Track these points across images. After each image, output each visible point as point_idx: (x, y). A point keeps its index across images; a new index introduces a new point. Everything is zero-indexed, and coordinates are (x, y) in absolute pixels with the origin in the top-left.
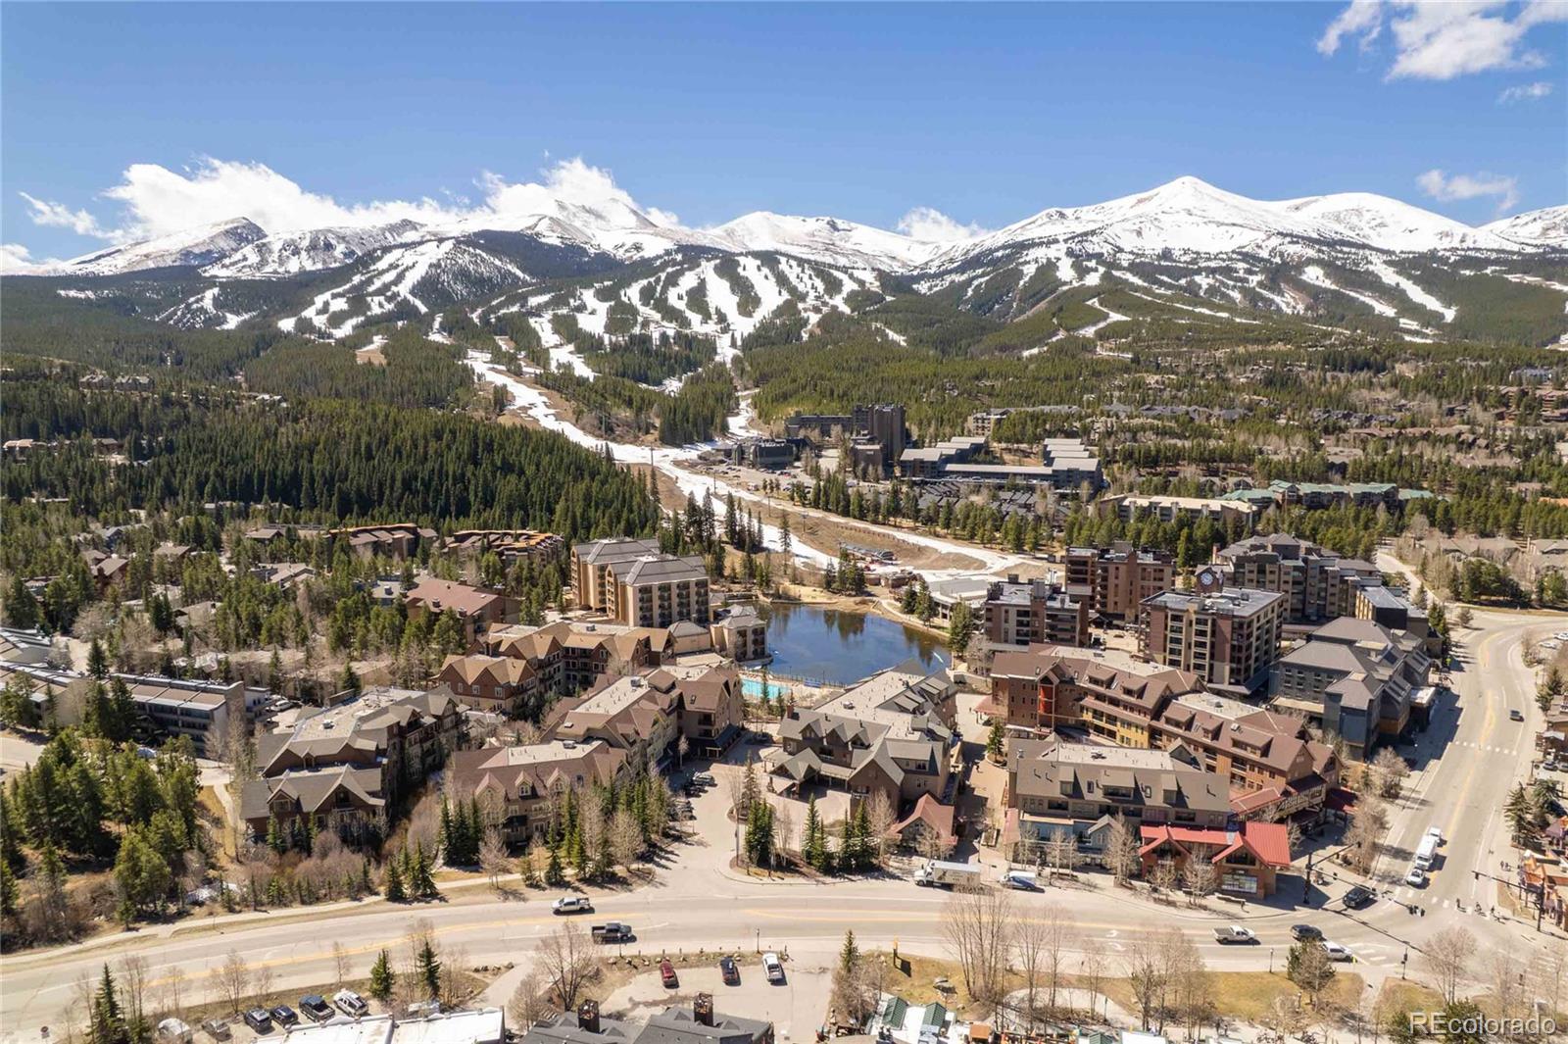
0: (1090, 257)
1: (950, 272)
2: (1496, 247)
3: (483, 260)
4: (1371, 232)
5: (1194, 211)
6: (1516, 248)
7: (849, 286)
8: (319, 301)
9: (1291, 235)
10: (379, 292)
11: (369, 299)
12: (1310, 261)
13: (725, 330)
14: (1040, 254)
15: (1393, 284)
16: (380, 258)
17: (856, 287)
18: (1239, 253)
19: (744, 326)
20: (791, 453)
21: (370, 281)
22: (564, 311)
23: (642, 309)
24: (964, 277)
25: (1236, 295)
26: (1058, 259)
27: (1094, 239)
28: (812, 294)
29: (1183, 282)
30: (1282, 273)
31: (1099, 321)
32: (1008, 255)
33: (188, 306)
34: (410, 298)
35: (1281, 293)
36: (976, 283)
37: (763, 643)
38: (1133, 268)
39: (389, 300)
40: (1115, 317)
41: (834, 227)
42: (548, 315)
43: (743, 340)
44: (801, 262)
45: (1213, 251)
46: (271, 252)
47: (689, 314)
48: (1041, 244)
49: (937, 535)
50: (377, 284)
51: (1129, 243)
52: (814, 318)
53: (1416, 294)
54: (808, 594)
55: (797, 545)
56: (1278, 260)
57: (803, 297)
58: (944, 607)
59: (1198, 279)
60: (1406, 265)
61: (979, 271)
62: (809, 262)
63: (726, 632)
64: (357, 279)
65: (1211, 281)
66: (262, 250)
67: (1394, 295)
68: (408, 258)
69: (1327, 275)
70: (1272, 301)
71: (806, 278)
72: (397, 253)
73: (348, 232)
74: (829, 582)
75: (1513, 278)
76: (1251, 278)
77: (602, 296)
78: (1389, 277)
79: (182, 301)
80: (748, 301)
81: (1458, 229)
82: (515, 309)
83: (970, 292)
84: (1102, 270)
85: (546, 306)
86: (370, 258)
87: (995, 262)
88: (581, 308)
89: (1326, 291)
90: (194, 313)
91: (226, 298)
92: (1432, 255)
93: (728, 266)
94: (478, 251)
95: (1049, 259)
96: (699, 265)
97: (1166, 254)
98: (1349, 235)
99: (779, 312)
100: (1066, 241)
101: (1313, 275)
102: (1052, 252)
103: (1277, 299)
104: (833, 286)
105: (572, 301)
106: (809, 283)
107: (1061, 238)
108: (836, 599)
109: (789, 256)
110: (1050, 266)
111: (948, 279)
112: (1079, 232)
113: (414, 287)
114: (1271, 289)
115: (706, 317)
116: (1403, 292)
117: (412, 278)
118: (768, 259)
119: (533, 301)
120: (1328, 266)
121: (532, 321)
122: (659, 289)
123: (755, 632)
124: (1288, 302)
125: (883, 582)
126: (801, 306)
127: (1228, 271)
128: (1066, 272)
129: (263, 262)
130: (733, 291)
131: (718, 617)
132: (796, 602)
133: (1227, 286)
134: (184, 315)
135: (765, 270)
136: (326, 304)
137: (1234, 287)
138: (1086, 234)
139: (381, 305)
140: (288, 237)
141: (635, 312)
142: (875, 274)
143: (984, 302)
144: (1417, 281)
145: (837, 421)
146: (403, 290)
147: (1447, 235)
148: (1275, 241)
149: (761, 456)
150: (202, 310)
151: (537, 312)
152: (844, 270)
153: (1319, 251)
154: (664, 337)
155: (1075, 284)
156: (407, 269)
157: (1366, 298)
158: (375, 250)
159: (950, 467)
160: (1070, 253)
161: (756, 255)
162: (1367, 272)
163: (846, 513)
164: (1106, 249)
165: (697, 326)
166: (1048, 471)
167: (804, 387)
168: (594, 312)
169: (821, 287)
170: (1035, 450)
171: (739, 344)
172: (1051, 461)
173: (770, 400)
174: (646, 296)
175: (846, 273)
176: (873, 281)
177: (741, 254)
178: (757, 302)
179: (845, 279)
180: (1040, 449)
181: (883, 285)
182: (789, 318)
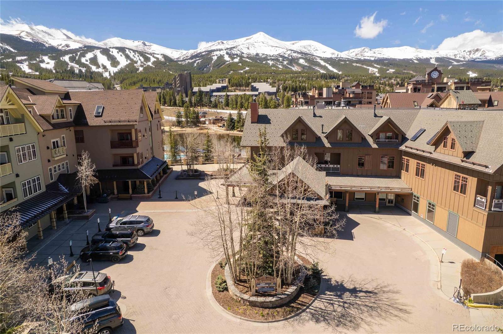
0: (234, 55)
1: (187, 59)
2: (346, 57)
4: (314, 52)
5: (264, 42)
6: (351, 58)
7: (153, 59)
9: (293, 51)
12: (300, 58)
13: (106, 71)
14: (218, 53)
15: (324, 65)
17: (155, 60)
18: (279, 55)
19: (114, 70)
22: (34, 62)
23: (70, 63)
24: (193, 60)
25: (280, 67)
26: (224, 55)
27: (234, 49)
28: (139, 62)
29: (264, 62)
30: (293, 61)
31: (243, 69)
32: (207, 54)
35: (294, 67)
36: (197, 62)
38: (248, 58)
40: (247, 68)
41: (145, 44)
42: (27, 63)
43: (114, 73)
44: (134, 51)
45: (271, 54)
47: (90, 65)
48: (218, 50)
49: (223, 109)
51: (245, 51)
52: (141, 69)
53: (330, 68)
56: (290, 58)
57: (136, 62)
59: (268, 62)
60: (326, 60)
61: (198, 59)
62: (137, 51)
67: (324, 68)
69: (306, 62)
70: (291, 69)
71: (136, 56)
74: (179, 124)
75: (354, 64)
76: (284, 62)
77: (52, 58)
78: (323, 63)
80: (115, 62)
81: (336, 53)
82: (10, 60)
83: (195, 65)
84: (239, 58)
85: (25, 60)
87: (202, 56)
88: (43, 61)
89: (306, 66)
92: (331, 58)
93: (106, 52)
95: (221, 55)
96: (94, 51)
97: (257, 55)
98: (308, 52)
99: (127, 66)
100: (225, 50)
101: (302, 61)
102: (222, 53)
103: (293, 68)
104: (147, 59)
105: (38, 59)
106: (138, 58)
107: (224, 49)
108: (184, 129)
109: (129, 49)
110: (221, 57)
111: (187, 61)
112: (228, 47)
114: (291, 65)
115: (98, 67)
116: (327, 67)
118: (122, 50)
119: (19, 58)
120: (305, 59)
121: (18, 65)
122: (77, 58)
124: (295, 68)
125: (207, 122)
126: (135, 65)
127: (277, 60)
128: (227, 58)
130: (108, 60)
133: (277, 64)
135: (120, 53)
137: (280, 64)
138: (232, 48)
141: (68, 64)
142: (162, 56)
143: (201, 68)
144: (330, 64)
145: (159, 87)
147: (334, 54)
148: (289, 52)
151: (21, 62)
152: (151, 54)
153: (302, 55)
154: (80, 71)
155: (231, 61)
157: (317, 68)
159: (214, 94)
160: (227, 53)
161: (116, 48)
162: (316, 61)
164: (239, 53)
165: (94, 68)
166: (257, 93)
167: (142, 80)
168: (48, 63)
169: (142, 60)
170: (247, 88)
171: (112, 74)
172: (257, 90)
173: (128, 85)
174: (72, 59)
175: (151, 55)
176: (161, 58)
177: (110, 48)
178: (118, 63)
179: (151, 57)
180: (250, 88)
181: (165, 59)
182: (131, 68)
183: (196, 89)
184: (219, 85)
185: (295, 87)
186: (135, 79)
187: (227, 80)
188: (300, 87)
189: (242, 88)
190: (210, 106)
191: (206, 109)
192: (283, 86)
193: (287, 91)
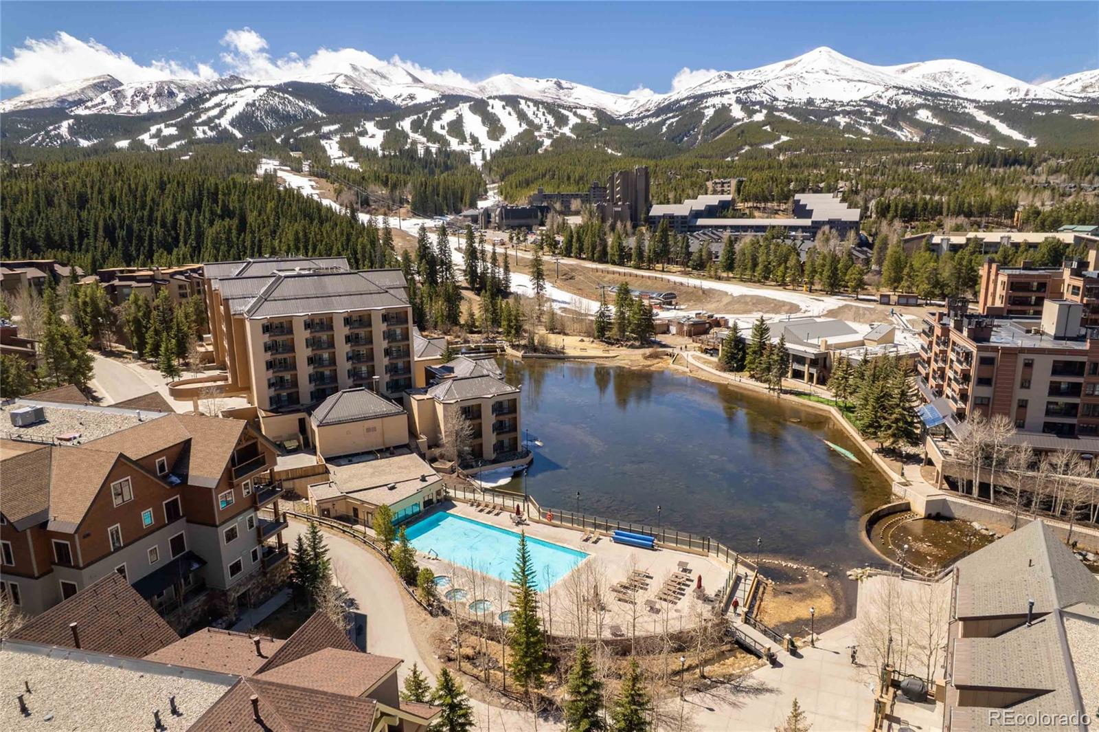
0: (754, 104)
1: (648, 117)
2: (1052, 97)
3: (290, 102)
4: (959, 89)
5: (830, 71)
6: (1066, 99)
7: (573, 120)
8: (153, 129)
9: (903, 88)
10: (204, 123)
11: (195, 128)
12: (920, 106)
13: (477, 150)
14: (717, 101)
15: (985, 121)
16: (208, 100)
17: (579, 121)
18: (865, 101)
19: (491, 146)
20: (536, 217)
21: (198, 116)
22: (350, 135)
23: (411, 135)
24: (660, 119)
25: (867, 130)
26: (730, 105)
27: (756, 91)
28: (545, 126)
29: (826, 120)
30: (900, 115)
31: (774, 140)
32: (691, 103)
33: (47, 133)
34: (230, 128)
35: (901, 129)
36: (668, 122)
37: (514, 428)
38: (786, 110)
39: (212, 129)
40: (784, 138)
41: (559, 86)
42: (337, 138)
43: (491, 155)
44: (537, 103)
45: (845, 101)
46: (125, 97)
47: (448, 137)
48: (717, 95)
49: (719, 279)
50: (204, 117)
51: (782, 94)
52: (547, 142)
53: (1003, 128)
54: (572, 345)
55: (550, 290)
56: (894, 106)
57: (539, 128)
58: (800, 360)
59: (837, 118)
60: (993, 108)
62: (542, 103)
63: (440, 409)
64: (187, 115)
65: (847, 120)
66: (118, 95)
67: (986, 130)
68: (230, 99)
69: (935, 116)
70: (895, 134)
71: (540, 114)
72: (222, 96)
73: (187, 84)
74: (601, 330)
75: (1076, 116)
76: (877, 118)
77: (380, 125)
78: (981, 117)
79: (44, 128)
80: (495, 129)
81: (1023, 86)
82: (312, 133)
83: (664, 129)
84: (765, 112)
85: (336, 132)
86: (201, 99)
87: (682, 108)
88: (364, 133)
89: (935, 126)
90: (52, 139)
91: (79, 127)
92: (1008, 102)
93: (480, 107)
94: (286, 95)
95: (723, 105)
96: (457, 106)
97: (810, 102)
98: (942, 89)
99: (520, 137)
100: (735, 93)
101: (924, 115)
102: (726, 100)
103: (899, 133)
104: (561, 121)
105: (356, 129)
106: (543, 119)
107: (731, 91)
108: (614, 351)
109: (527, 99)
110: (725, 109)
111: (646, 122)
112: (742, 87)
113: (233, 119)
114: (894, 126)
115: (463, 140)
116: (993, 127)
117: (232, 113)
119: (325, 129)
120: (936, 110)
121: (323, 142)
122: (426, 121)
123: (498, 408)
124: (906, 134)
125: (673, 329)
126: (536, 134)
127: (860, 114)
128: (737, 112)
129: (119, 105)
130: (484, 123)
131: (432, 378)
132: (558, 356)
133: (860, 124)
134: (43, 140)
135: (509, 109)
136: (160, 131)
137: (865, 124)
138: (750, 88)
139: (204, 132)
140: (138, 86)
141: (407, 136)
142: (593, 112)
143: (676, 135)
144: (1002, 120)
145: (576, 196)
146: (224, 122)
147: (1015, 90)
148: (891, 93)
149: (507, 218)
150: (59, 136)
151: (327, 136)
152: (569, 108)
153: (925, 99)
154: (427, 150)
155: (745, 120)
156: (228, 107)
157: (966, 132)
158: (204, 94)
159: (700, 222)
160: (739, 101)
161: (501, 98)
162: (964, 113)
163: (603, 258)
164: (765, 98)
165: (454, 144)
166: (807, 222)
167: (544, 176)
168: (373, 136)
169: (552, 121)
170: (783, 207)
171: (488, 158)
172: (808, 214)
173: (514, 186)
174: (416, 126)
175: (571, 111)
176: (592, 116)
177: (490, 98)
178: (502, 130)
179: (570, 115)
180: (789, 205)
181: (599, 120)
182: (528, 141)
183: (657, 210)
184: (714, 200)
185: (911, 206)
186: (529, 174)
187: (734, 182)
188: (926, 204)
189: (769, 205)
190: (685, 264)
191: (675, 277)
192: (878, 203)
193: (889, 216)
